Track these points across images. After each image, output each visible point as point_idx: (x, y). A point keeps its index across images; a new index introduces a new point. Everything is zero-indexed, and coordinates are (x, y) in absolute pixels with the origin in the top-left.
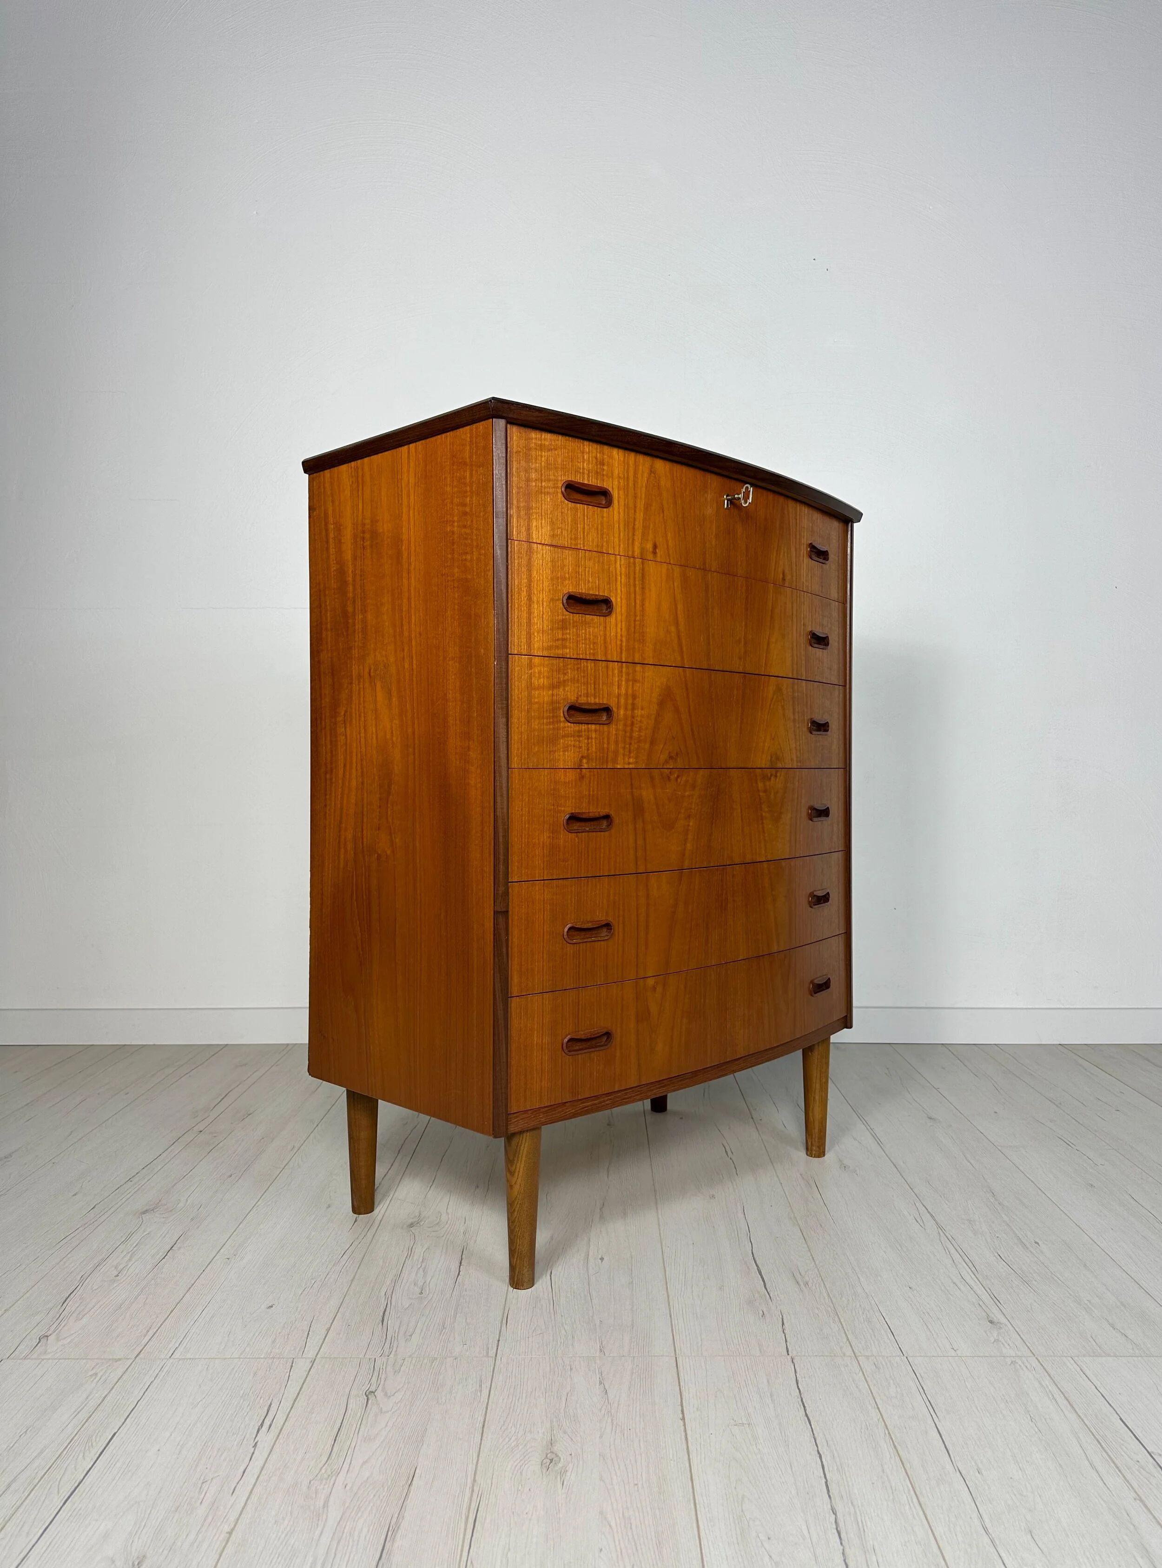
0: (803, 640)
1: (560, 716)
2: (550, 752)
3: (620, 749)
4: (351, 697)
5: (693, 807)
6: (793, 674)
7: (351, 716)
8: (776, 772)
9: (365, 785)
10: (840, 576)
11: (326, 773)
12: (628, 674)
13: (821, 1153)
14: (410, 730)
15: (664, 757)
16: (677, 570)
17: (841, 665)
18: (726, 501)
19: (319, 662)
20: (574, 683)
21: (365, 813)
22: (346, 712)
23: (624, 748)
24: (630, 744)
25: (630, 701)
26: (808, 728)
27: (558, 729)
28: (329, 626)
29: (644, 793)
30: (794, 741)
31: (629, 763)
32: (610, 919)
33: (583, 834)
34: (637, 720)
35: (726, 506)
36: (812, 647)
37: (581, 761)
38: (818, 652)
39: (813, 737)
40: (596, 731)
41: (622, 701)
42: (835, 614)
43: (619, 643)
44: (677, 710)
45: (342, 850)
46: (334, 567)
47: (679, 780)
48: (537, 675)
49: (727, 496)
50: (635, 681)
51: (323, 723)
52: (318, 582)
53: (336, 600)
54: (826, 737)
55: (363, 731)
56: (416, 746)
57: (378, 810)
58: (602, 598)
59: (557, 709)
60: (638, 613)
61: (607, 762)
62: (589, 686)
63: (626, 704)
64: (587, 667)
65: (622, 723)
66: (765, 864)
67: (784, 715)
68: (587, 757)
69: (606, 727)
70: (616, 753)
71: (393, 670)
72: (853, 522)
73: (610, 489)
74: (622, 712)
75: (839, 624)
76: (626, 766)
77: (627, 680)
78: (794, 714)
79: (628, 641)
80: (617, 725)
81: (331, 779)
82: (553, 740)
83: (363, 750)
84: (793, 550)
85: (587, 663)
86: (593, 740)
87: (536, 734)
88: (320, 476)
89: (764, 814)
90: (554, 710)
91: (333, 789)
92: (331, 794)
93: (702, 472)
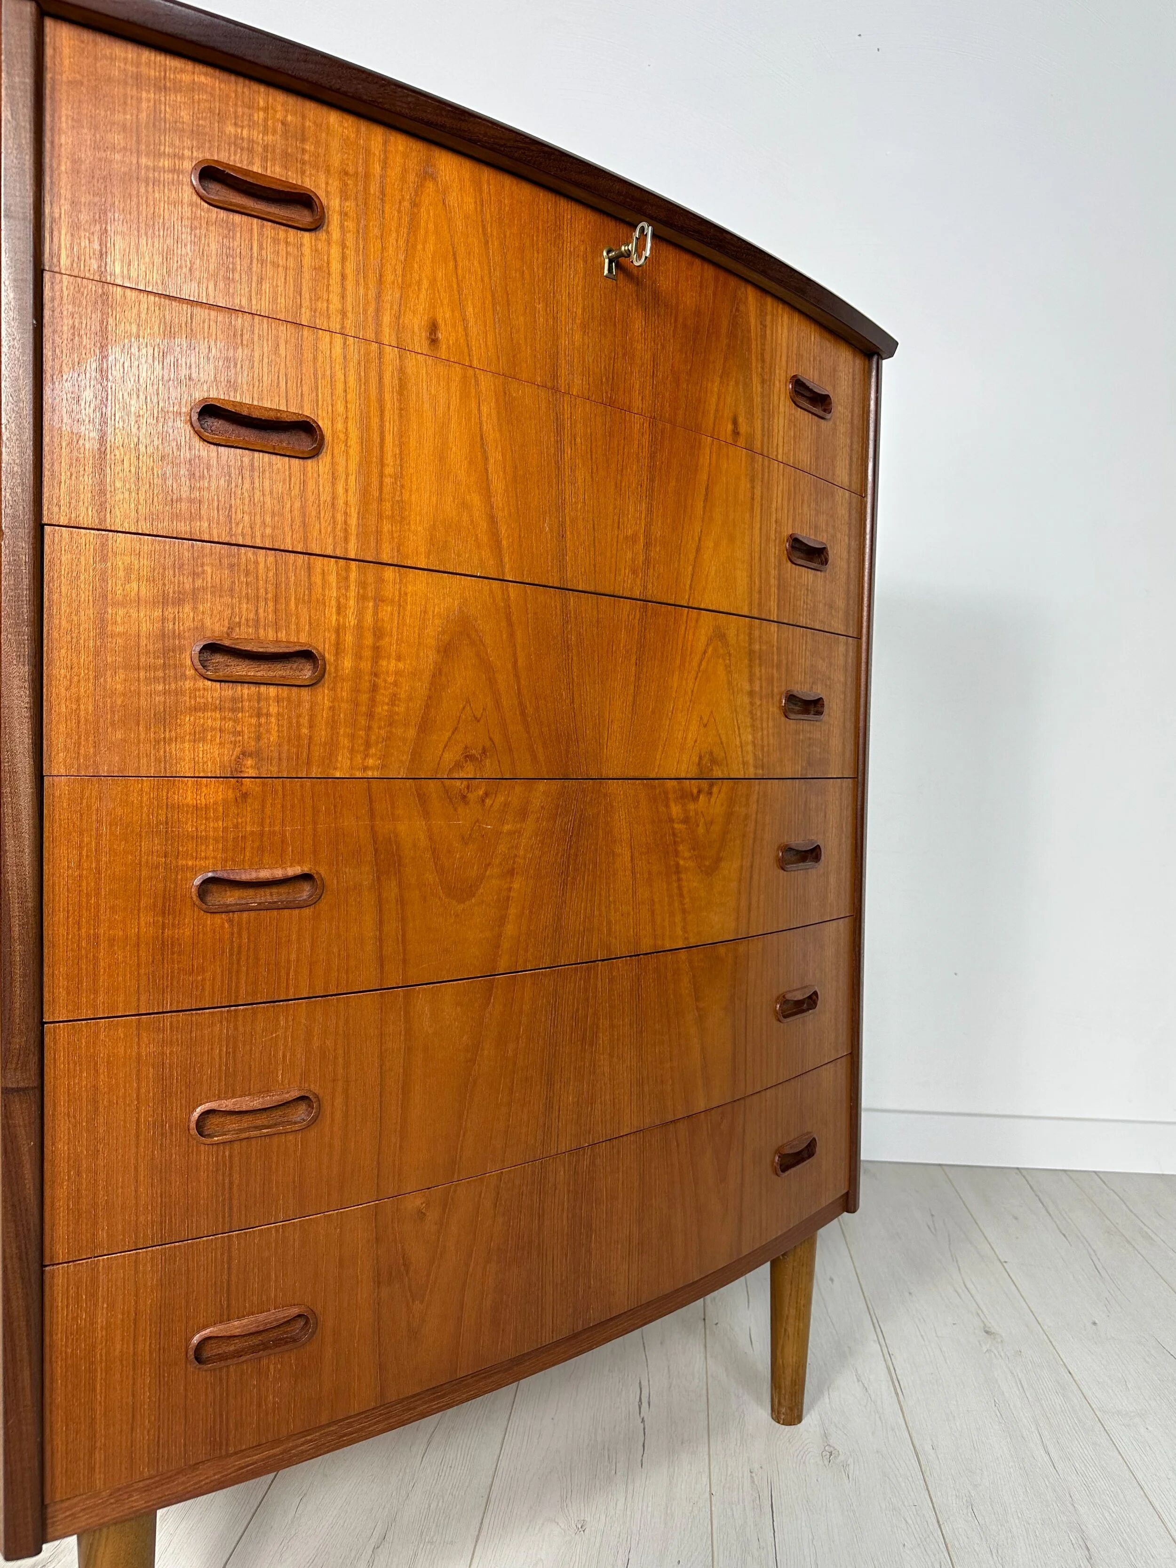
0: (776, 550)
1: (183, 665)
2: (158, 742)
3: (341, 739)
5: (522, 853)
6: (750, 610)
8: (711, 786)
10: (855, 446)
12: (362, 584)
13: (797, 1417)
15: (450, 757)
16: (486, 383)
17: (851, 602)
18: (607, 261)
20: (221, 597)
23: (353, 737)
24: (369, 728)
25: (369, 641)
26: (780, 707)
27: (178, 693)
29: (402, 828)
30: (749, 730)
31: (366, 768)
32: (315, 1088)
33: (245, 915)
34: (385, 681)
35: (606, 272)
36: (793, 563)
37: (239, 762)
38: (806, 576)
39: (792, 725)
40: (278, 700)
41: (349, 639)
42: (842, 511)
43: (340, 518)
44: (486, 666)
47: (488, 802)
48: (121, 574)
49: (608, 253)
50: (379, 600)
54: (818, 723)
58: (295, 419)
59: (174, 651)
60: (389, 459)
61: (309, 763)
62: (262, 604)
63: (359, 646)
64: (256, 563)
65: (347, 686)
66: (683, 955)
67: (729, 683)
68: (256, 754)
69: (305, 693)
70: (332, 746)
72: (881, 358)
73: (321, 194)
74: (347, 663)
75: (850, 529)
76: (358, 774)
77: (362, 598)
78: (751, 681)
79: (362, 515)
80: (333, 689)
82: (166, 717)
84: (756, 380)
85: (256, 554)
86: (273, 720)
87: (119, 702)
89: (682, 862)
90: (167, 651)
93: (550, 197)
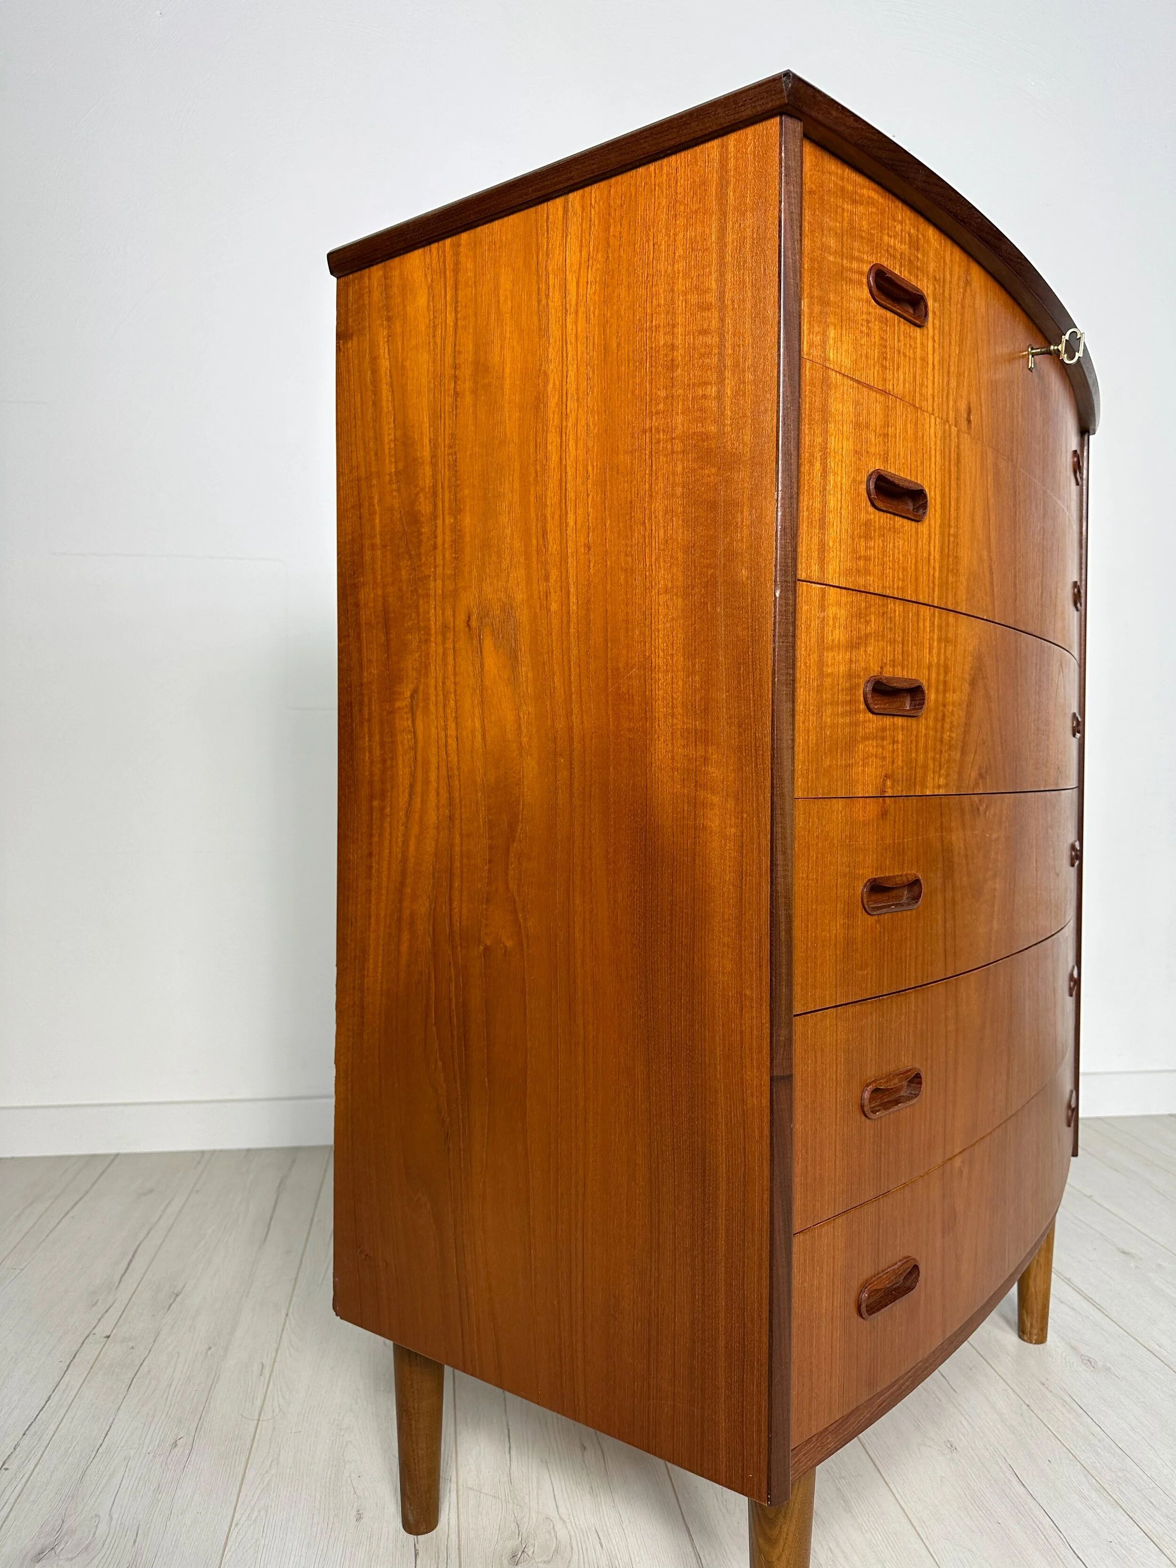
1: (859, 701)
2: (846, 767)
3: (929, 761)
4: (427, 666)
5: (999, 858)
7: (426, 699)
9: (457, 822)
11: (372, 797)
12: (940, 628)
13: (1041, 1339)
14: (561, 724)
15: (973, 776)
16: (989, 456)
18: (1031, 356)
19: (357, 605)
20: (878, 641)
21: (457, 872)
22: (415, 692)
23: (934, 759)
24: (941, 752)
25: (942, 676)
27: (856, 724)
28: (378, 540)
29: (954, 838)
31: (939, 787)
32: (920, 1066)
33: (886, 915)
34: (948, 711)
35: (1030, 366)
37: (884, 784)
40: (902, 728)
41: (934, 675)
43: (931, 571)
45: (406, 936)
46: (389, 434)
47: (987, 814)
48: (831, 623)
49: (1031, 350)
50: (947, 641)
51: (366, 711)
52: (354, 464)
53: (395, 493)
55: (452, 725)
56: (575, 753)
57: (486, 868)
58: (914, 487)
59: (856, 688)
60: (952, 521)
61: (915, 786)
62: (896, 647)
63: (938, 681)
64: (895, 611)
65: (932, 714)
68: (891, 776)
69: (914, 722)
70: (925, 768)
71: (523, 616)
72: (1089, 434)
73: (925, 294)
74: (933, 695)
76: (936, 792)
77: (939, 640)
79: (940, 569)
80: (927, 718)
81: (382, 809)
82: (850, 745)
83: (454, 758)
85: (894, 604)
86: (899, 746)
87: (828, 733)
88: (362, 278)
90: (852, 689)
91: (386, 825)
92: (381, 835)
